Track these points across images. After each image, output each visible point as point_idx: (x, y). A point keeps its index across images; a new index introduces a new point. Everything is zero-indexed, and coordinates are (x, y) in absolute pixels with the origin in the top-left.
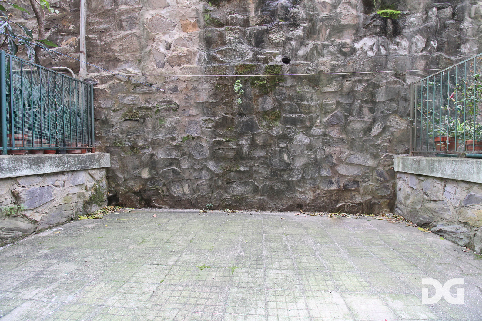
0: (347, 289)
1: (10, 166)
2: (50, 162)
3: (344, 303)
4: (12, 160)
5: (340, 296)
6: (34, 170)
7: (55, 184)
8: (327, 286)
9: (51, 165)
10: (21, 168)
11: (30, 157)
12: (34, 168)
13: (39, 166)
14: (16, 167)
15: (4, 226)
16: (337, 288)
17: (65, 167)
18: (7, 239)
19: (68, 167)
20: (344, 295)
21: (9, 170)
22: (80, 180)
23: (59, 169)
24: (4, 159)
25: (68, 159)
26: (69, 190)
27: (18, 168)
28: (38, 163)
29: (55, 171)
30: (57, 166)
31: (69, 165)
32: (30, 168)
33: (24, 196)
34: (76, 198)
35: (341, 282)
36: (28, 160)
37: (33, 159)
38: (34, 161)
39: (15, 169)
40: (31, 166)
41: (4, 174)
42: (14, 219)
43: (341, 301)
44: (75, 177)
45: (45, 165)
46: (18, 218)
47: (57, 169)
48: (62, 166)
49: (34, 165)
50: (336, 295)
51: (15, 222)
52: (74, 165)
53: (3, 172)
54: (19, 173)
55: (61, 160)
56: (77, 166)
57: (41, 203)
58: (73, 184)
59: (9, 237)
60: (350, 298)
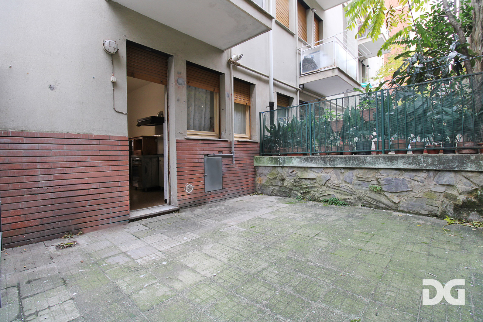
0: (205, 284)
1: (371, 161)
2: (403, 160)
3: (200, 273)
4: (372, 158)
5: (206, 275)
6: (388, 165)
7: (414, 179)
8: (220, 278)
9: (404, 162)
10: (379, 163)
11: (385, 156)
12: (389, 163)
13: (393, 162)
14: (375, 162)
15: (371, 197)
16: (212, 280)
17: (419, 166)
18: (373, 205)
19: (423, 166)
20: (203, 278)
21: (370, 163)
22: (445, 180)
23: (413, 167)
24: (367, 156)
25: (424, 159)
26: (431, 187)
27: (376, 163)
28: (392, 159)
29: (408, 168)
30: (410, 164)
31: (425, 164)
32: (385, 164)
33: (383, 181)
34: (442, 197)
35: (213, 286)
36: (384, 158)
37: (387, 158)
38: (389, 159)
39: (374, 163)
40: (386, 162)
41: (367, 165)
42: (379, 194)
43: (203, 273)
44: (439, 177)
45: (398, 162)
46: (381, 195)
47: (410, 166)
48: (416, 164)
49: (388, 161)
50: (209, 275)
51: (379, 196)
52: (432, 164)
53: (367, 164)
54: (377, 166)
55: (415, 159)
56: (437, 166)
57: (398, 190)
58: (437, 182)
59: (375, 205)
60: (198, 278)
